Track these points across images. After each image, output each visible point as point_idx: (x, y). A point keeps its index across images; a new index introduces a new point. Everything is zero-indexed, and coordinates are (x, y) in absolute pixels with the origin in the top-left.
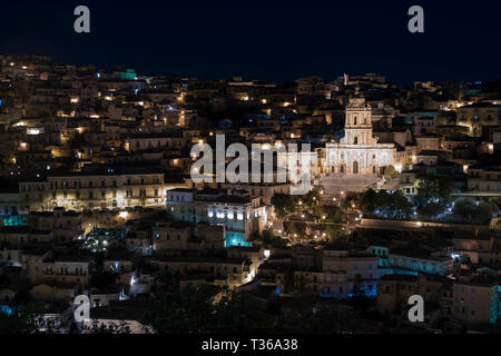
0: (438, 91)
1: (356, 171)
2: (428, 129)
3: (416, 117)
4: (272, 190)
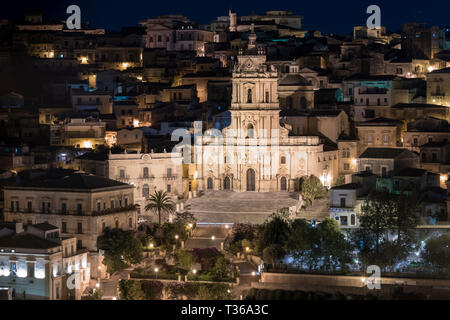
0: (394, 43)
1: (251, 186)
2: (380, 111)
3: (357, 87)
4: (100, 222)
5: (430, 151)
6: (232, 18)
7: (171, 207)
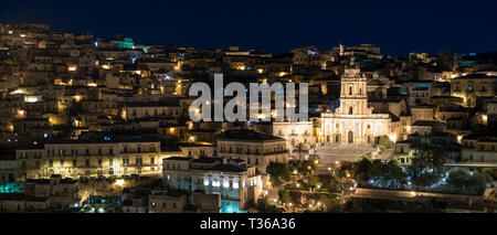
0: (432, 62)
1: (351, 141)
2: (423, 100)
3: (411, 87)
4: (268, 159)
5: (452, 122)
6: (341, 48)
7: (306, 152)
